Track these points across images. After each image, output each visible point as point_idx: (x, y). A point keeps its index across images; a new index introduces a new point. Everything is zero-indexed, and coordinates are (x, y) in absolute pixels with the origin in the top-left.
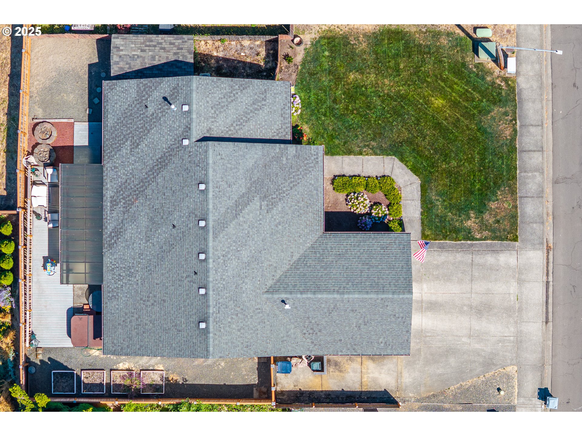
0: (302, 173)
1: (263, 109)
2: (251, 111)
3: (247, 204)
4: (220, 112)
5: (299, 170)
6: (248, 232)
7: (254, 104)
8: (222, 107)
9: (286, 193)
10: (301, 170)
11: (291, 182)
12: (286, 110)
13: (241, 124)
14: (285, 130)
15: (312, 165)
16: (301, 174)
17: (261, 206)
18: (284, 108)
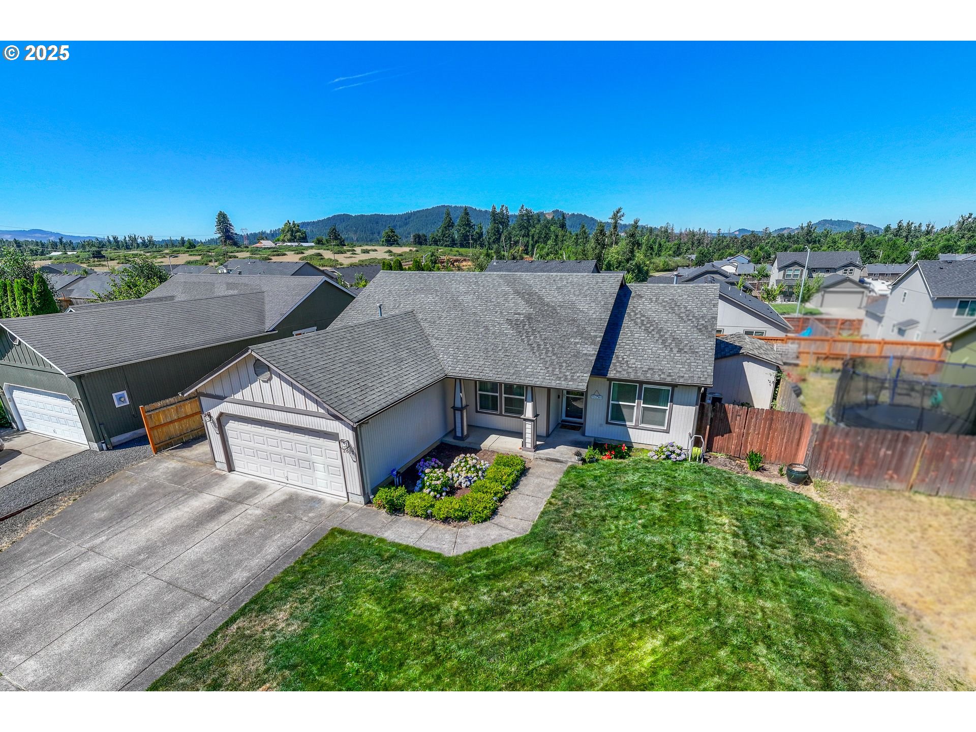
0: (548, 359)
1: (664, 349)
2: (662, 336)
3: (527, 302)
4: (665, 306)
5: (554, 354)
6: (491, 302)
7: (674, 339)
8: (672, 308)
9: (526, 339)
10: (554, 357)
11: (539, 345)
12: (660, 375)
13: (643, 324)
14: (624, 370)
15: (557, 371)
16: (548, 356)
17: (519, 314)
18: (663, 373)
